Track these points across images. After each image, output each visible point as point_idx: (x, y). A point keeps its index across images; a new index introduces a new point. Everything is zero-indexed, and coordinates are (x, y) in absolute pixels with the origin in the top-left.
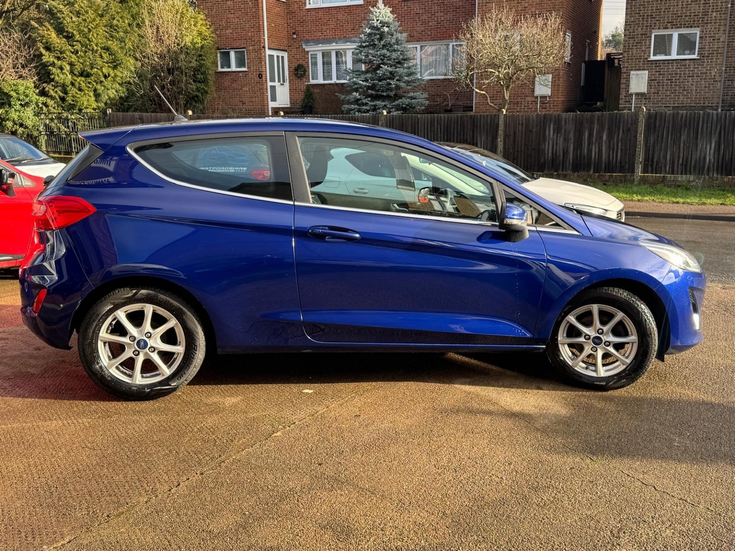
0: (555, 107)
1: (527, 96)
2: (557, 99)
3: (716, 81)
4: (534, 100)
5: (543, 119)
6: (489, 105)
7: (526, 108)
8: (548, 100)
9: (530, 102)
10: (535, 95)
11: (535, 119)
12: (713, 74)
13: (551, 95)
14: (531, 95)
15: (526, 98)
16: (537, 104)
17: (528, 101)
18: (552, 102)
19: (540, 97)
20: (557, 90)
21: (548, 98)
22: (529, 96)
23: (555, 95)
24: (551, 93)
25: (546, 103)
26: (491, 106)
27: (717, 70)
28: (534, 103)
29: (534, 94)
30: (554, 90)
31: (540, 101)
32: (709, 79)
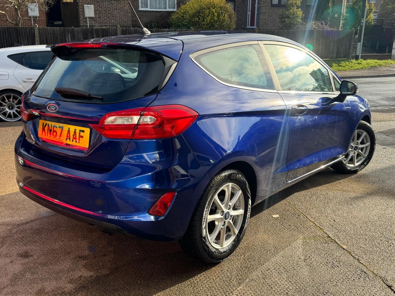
0: (43, 24)
1: (24, 16)
2: (43, 19)
3: (128, 12)
4: (29, 18)
5: (63, 31)
6: (8, 21)
7: (24, 24)
8: (38, 19)
9: (26, 20)
10: (29, 16)
11: (58, 30)
12: (126, 9)
13: (39, 16)
14: (26, 16)
15: (24, 17)
16: (32, 21)
17: (25, 19)
18: (40, 20)
19: (33, 17)
20: (43, 13)
21: (38, 17)
22: (25, 16)
23: (42, 16)
24: (39, 15)
25: (37, 21)
26: (9, 22)
27: (128, 7)
28: (29, 21)
29: (28, 14)
30: (41, 13)
31: (33, 20)
32: (125, 11)
